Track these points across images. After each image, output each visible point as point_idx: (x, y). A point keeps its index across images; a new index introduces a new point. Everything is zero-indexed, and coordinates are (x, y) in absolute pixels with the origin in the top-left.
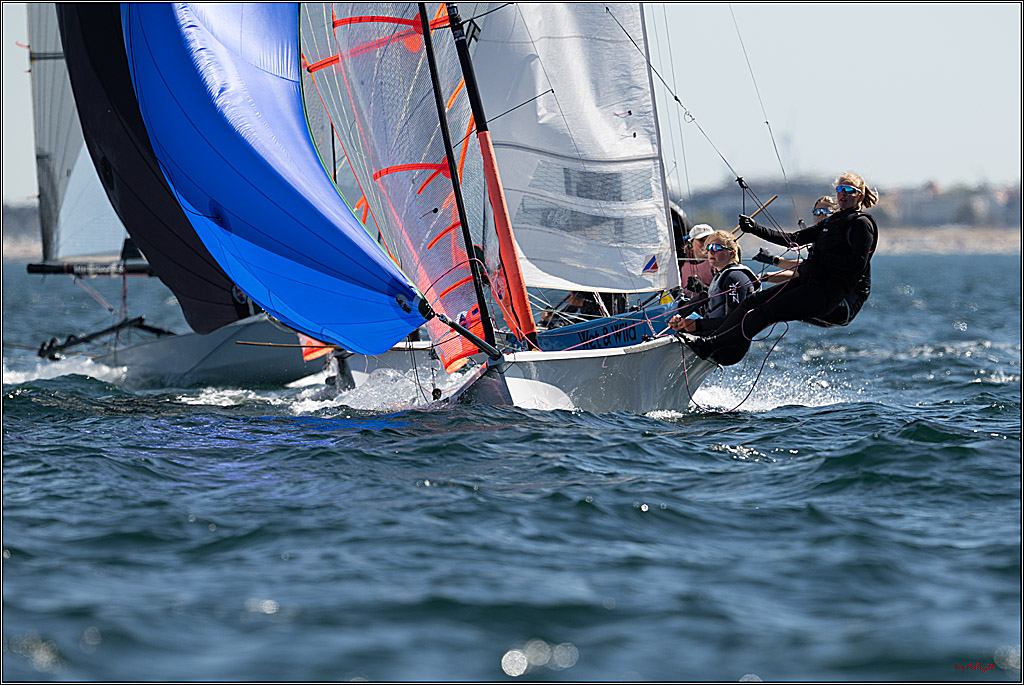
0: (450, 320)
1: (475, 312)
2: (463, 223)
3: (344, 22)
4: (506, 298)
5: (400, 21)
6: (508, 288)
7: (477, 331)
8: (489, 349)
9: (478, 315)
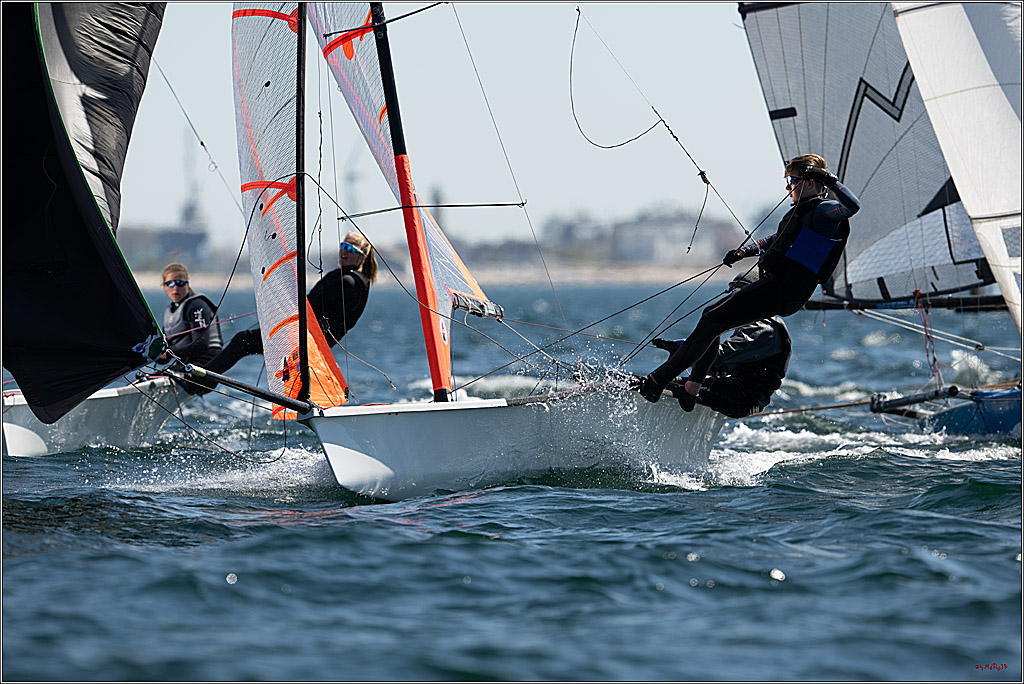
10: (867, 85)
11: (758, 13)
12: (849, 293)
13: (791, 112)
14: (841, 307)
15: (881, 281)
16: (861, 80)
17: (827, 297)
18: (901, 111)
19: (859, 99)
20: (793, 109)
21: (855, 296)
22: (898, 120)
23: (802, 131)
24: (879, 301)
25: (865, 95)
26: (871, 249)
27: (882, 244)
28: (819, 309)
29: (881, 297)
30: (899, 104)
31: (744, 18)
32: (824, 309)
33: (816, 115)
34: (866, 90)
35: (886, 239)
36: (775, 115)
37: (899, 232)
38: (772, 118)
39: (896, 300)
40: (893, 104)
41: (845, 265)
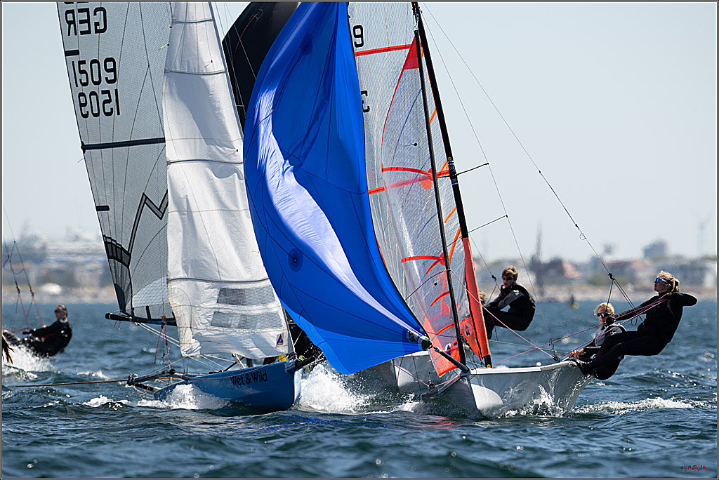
0: (441, 350)
1: (455, 344)
2: (451, 292)
3: (387, 169)
4: (473, 334)
5: (420, 171)
6: (475, 328)
7: (455, 355)
8: (462, 367)
9: (457, 346)
10: (147, 197)
11: (91, 150)
12: (132, 312)
13: (106, 208)
14: (128, 320)
15: (147, 307)
16: (144, 194)
17: (122, 314)
18: (163, 214)
19: (142, 205)
20: (108, 206)
21: (135, 315)
22: (161, 219)
23: (112, 219)
24: (145, 319)
25: (145, 203)
26: (144, 289)
27: (149, 287)
28: (117, 320)
29: (147, 318)
30: (162, 210)
31: (84, 152)
32: (120, 320)
33: (119, 211)
34: (145, 200)
35: (151, 285)
36: (99, 208)
37: (158, 282)
38: (97, 210)
39: (154, 320)
40: (159, 210)
41: (132, 297)
